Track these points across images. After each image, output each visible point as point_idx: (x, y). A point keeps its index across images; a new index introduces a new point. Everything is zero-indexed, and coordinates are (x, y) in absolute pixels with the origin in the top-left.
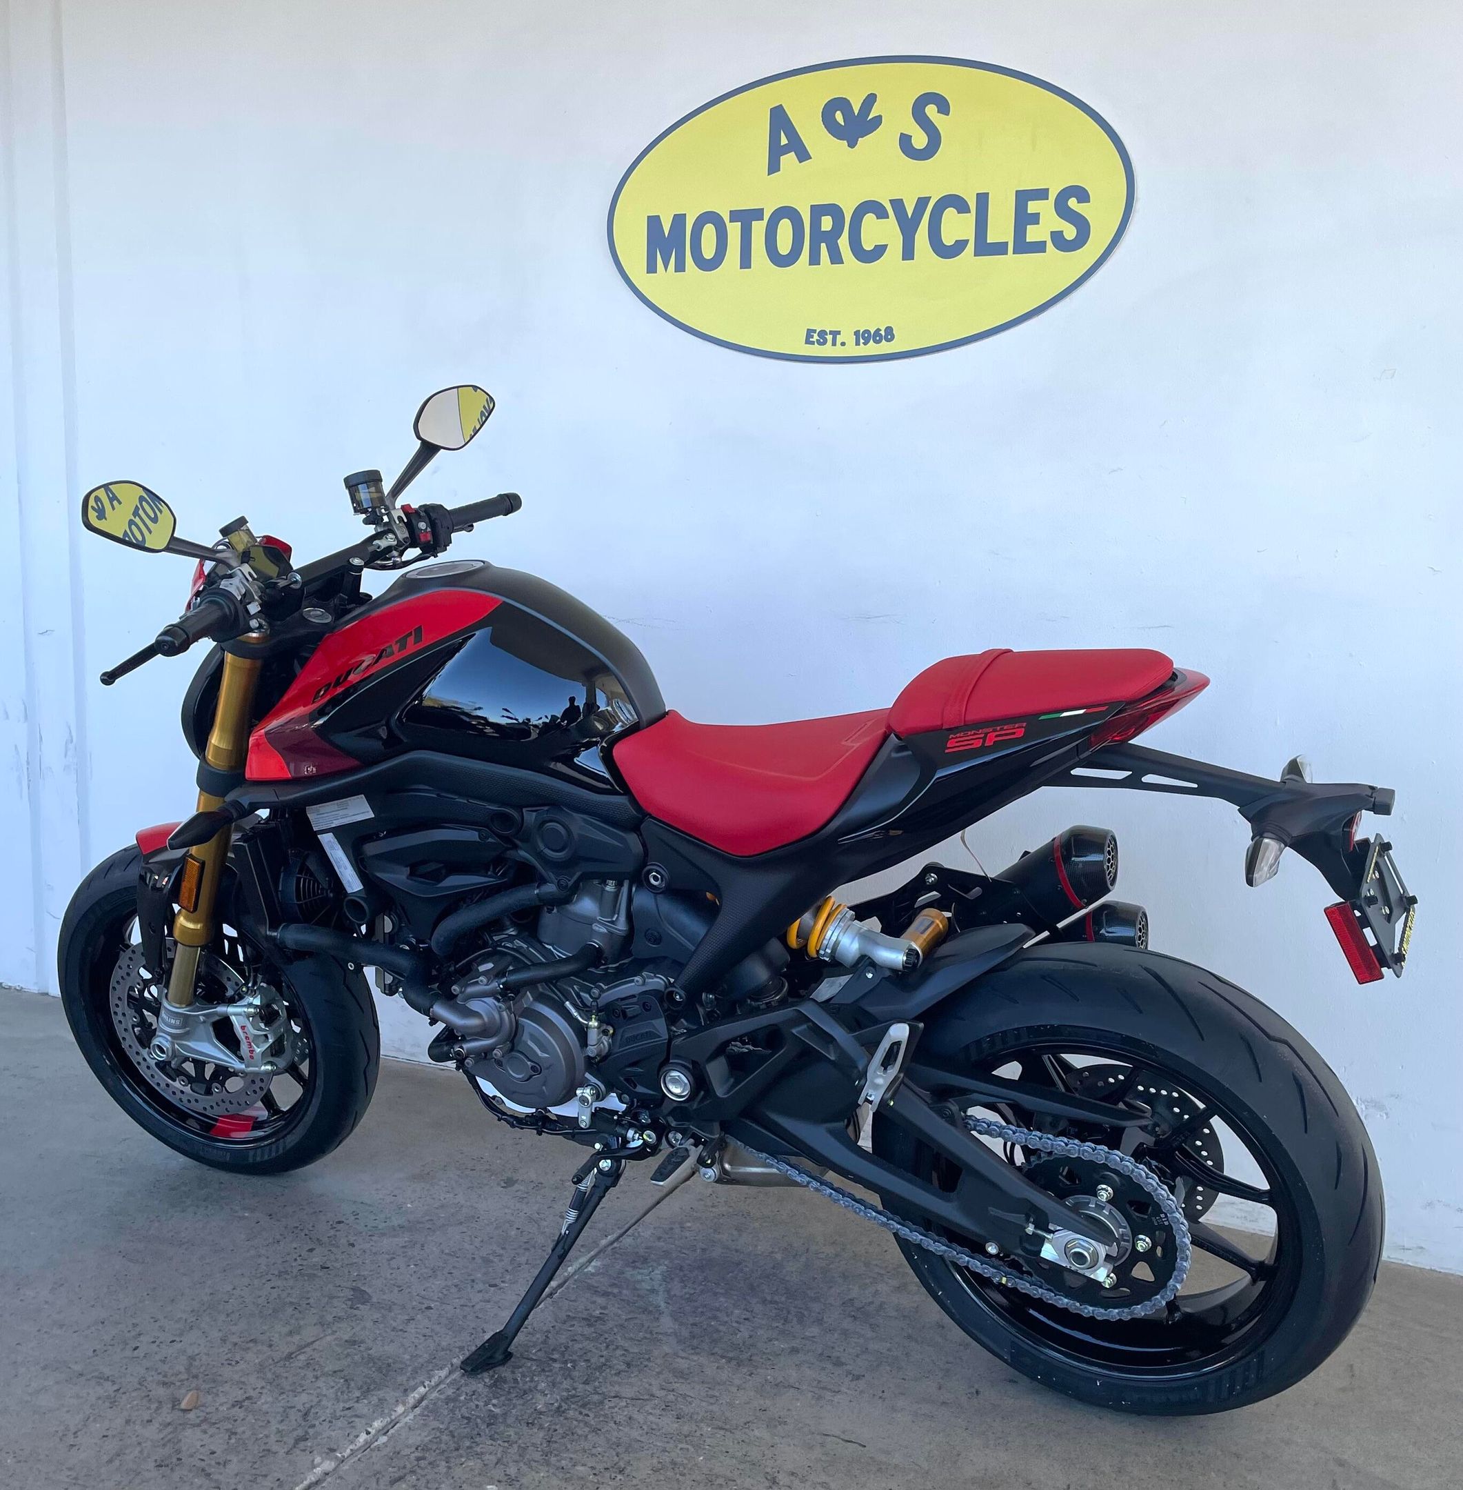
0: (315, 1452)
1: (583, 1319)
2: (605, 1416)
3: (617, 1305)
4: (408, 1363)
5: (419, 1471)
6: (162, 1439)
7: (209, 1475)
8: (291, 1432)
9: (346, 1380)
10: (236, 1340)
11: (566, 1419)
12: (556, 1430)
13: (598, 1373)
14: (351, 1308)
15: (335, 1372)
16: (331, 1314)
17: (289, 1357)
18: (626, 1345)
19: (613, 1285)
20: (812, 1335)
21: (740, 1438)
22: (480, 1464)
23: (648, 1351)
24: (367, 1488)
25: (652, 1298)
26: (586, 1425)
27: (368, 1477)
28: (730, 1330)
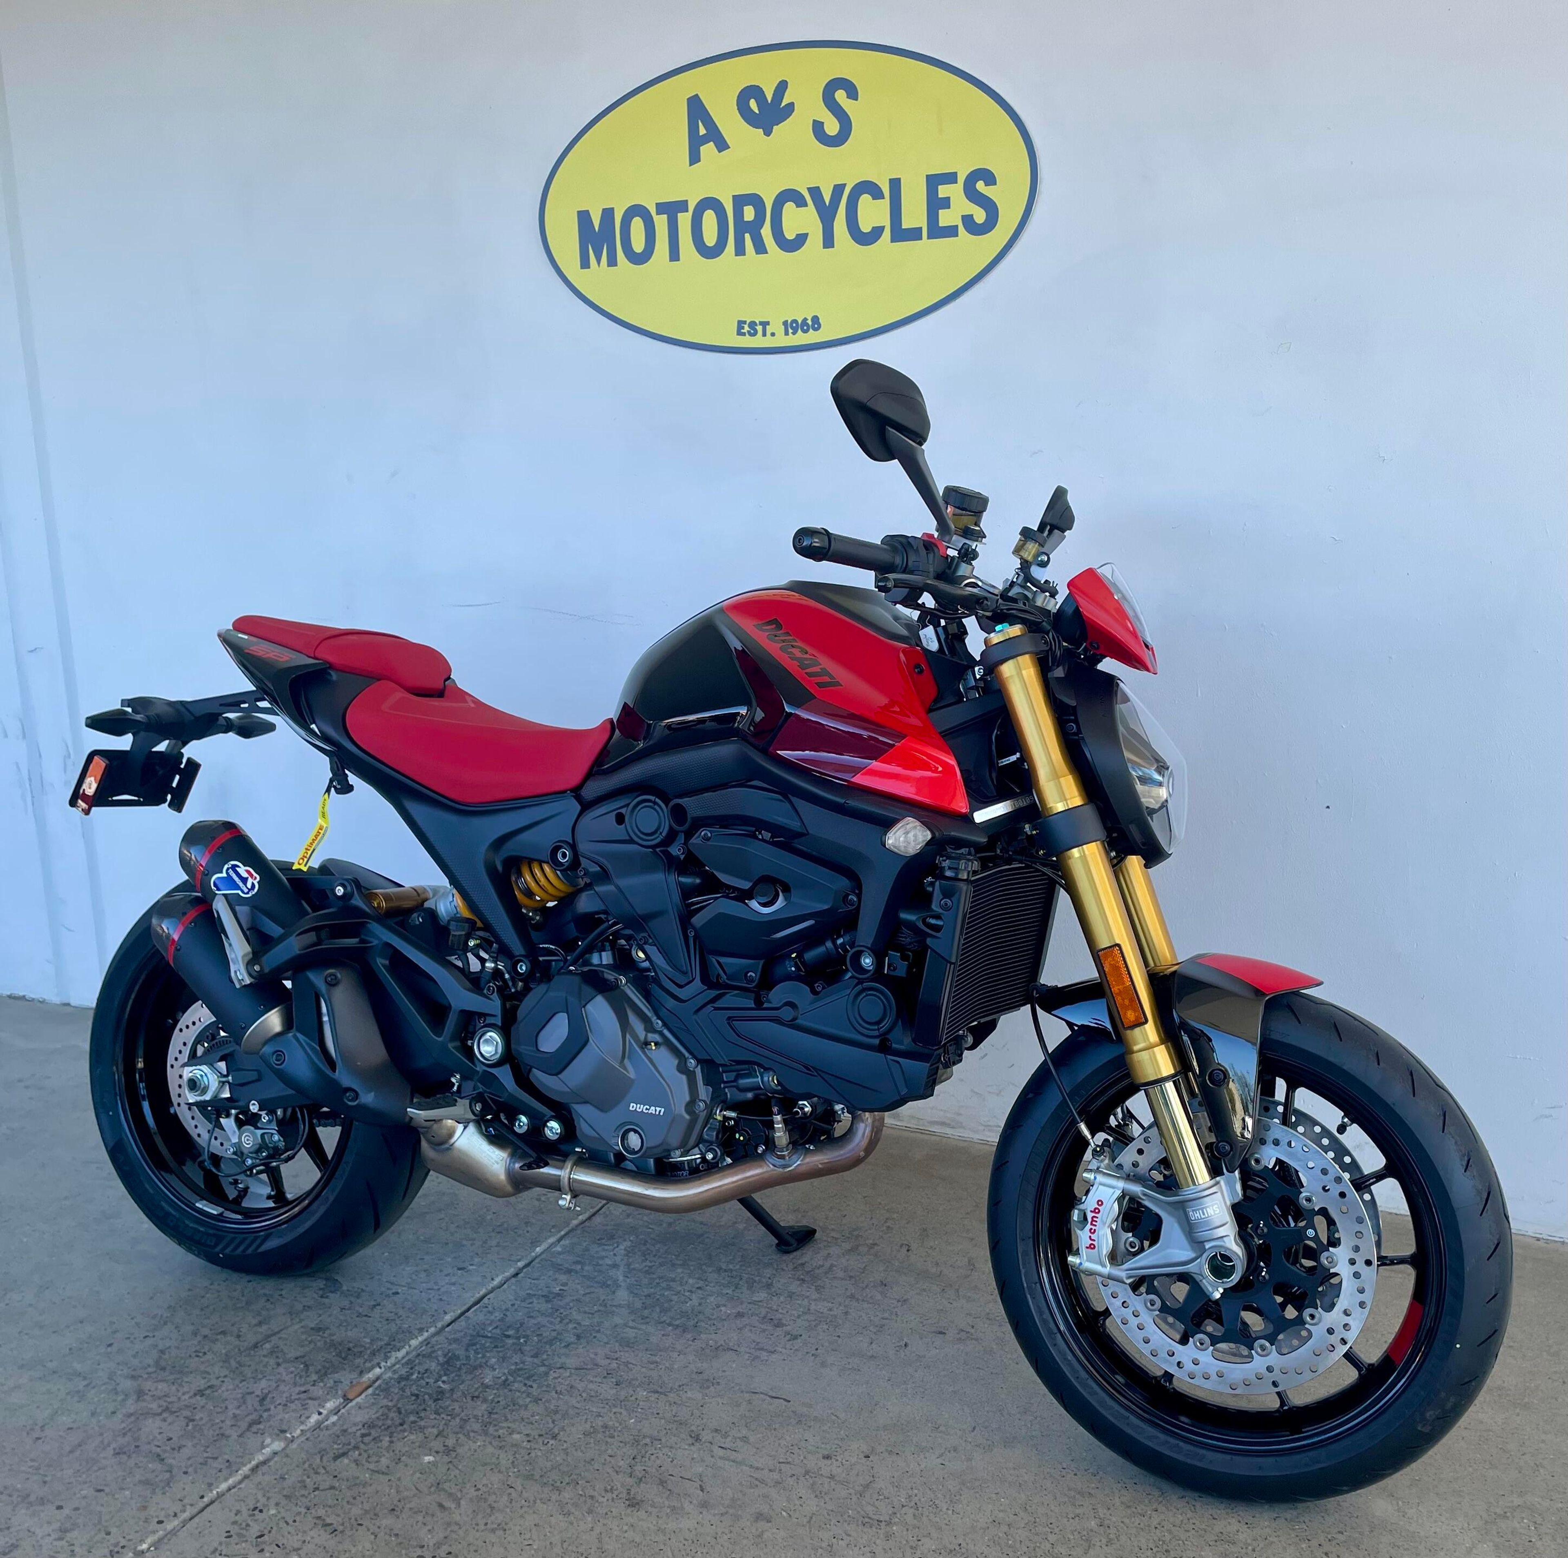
0: (266, 1434)
1: (543, 1296)
2: (548, 1386)
3: (577, 1281)
4: (367, 1346)
5: (362, 1446)
6: (124, 1428)
7: (163, 1460)
8: (246, 1416)
9: (306, 1366)
10: (205, 1331)
11: (511, 1390)
12: (499, 1402)
13: (548, 1347)
14: (322, 1297)
15: (297, 1358)
16: (301, 1302)
17: (256, 1346)
18: (578, 1317)
19: (578, 1262)
20: (760, 1299)
21: (672, 1400)
22: (421, 1435)
23: (599, 1324)
24: (310, 1465)
25: (612, 1273)
26: (529, 1395)
27: (316, 1454)
28: (683, 1298)
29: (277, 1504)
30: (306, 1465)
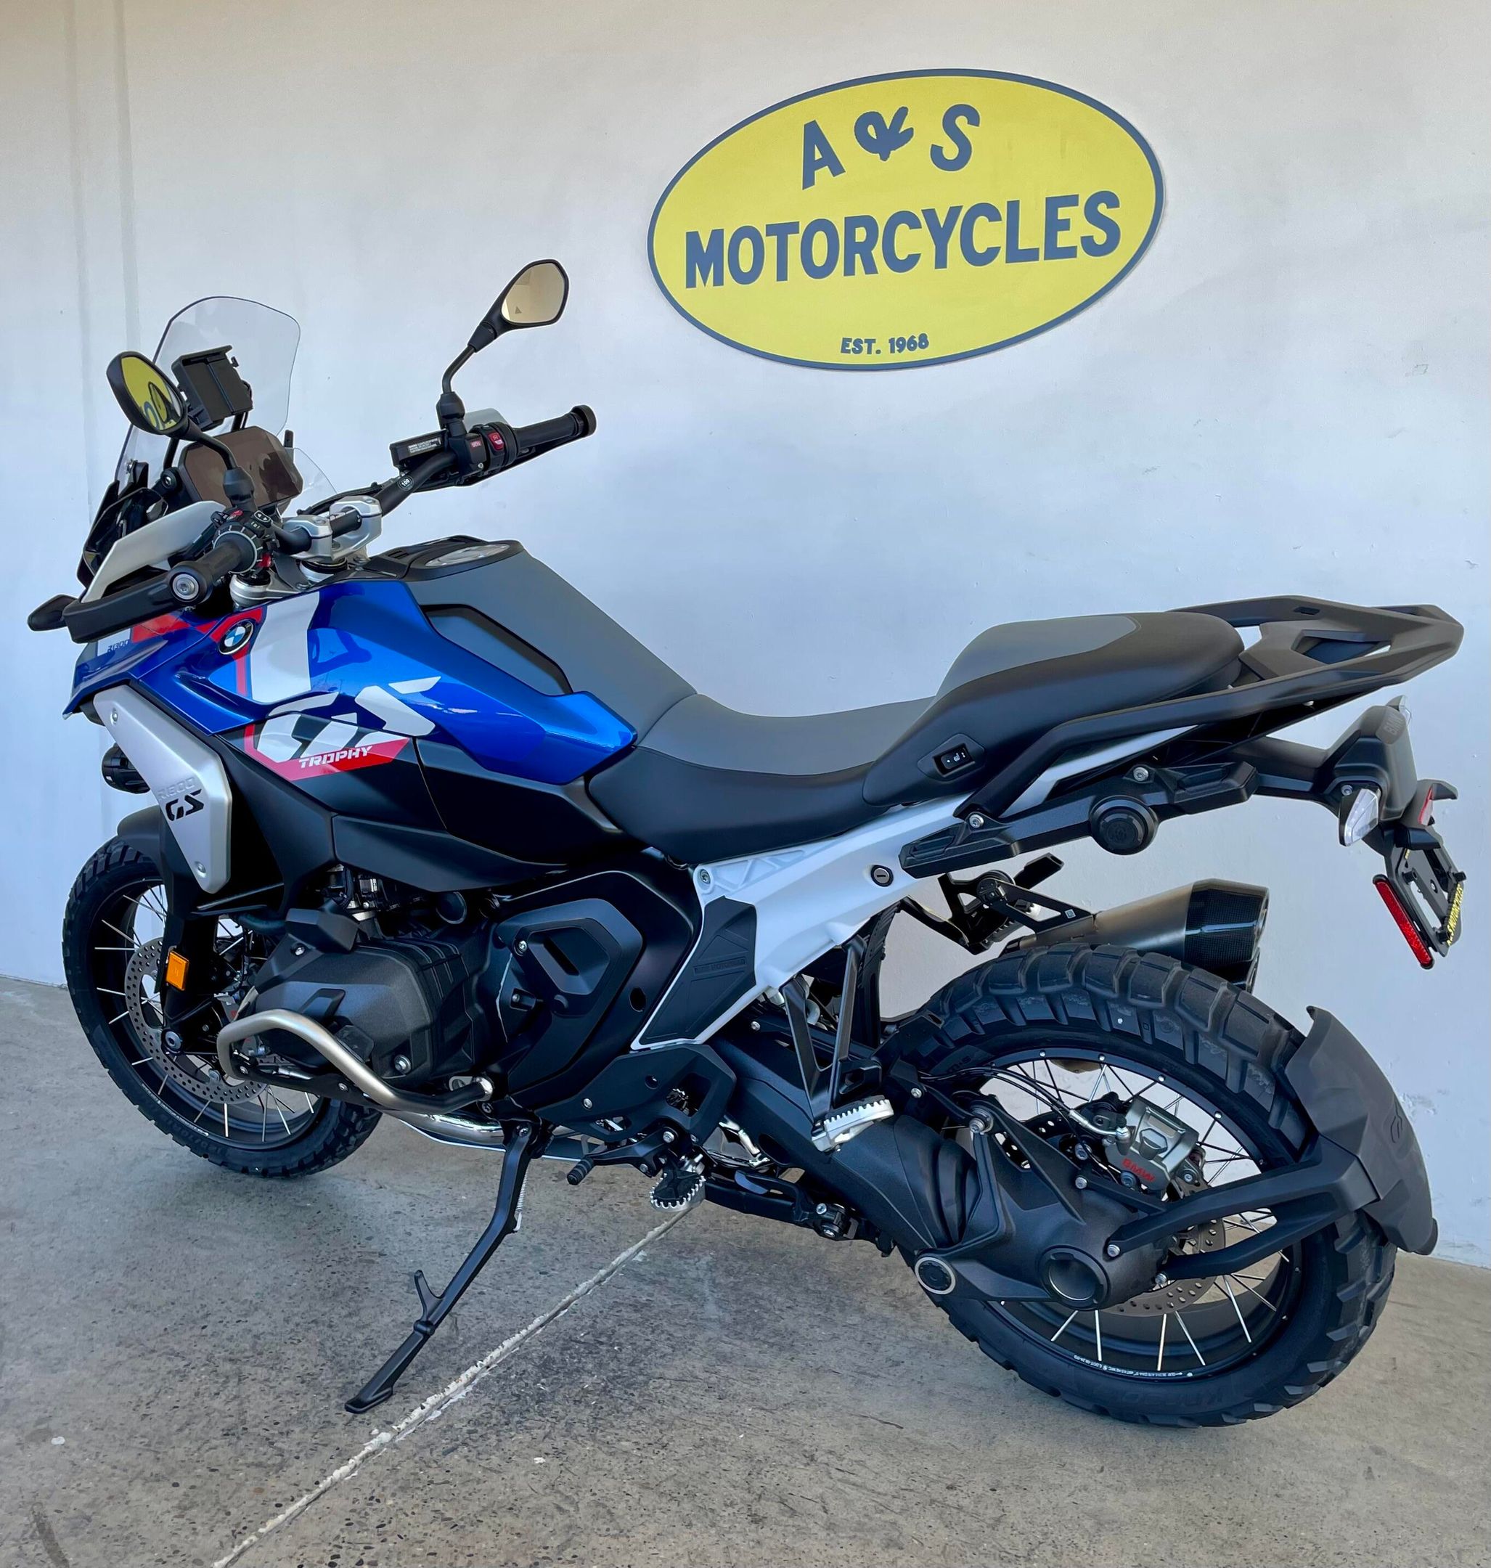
0: (372, 1426)
1: (630, 1305)
2: (650, 1395)
3: (663, 1292)
5: (471, 1443)
7: (273, 1443)
10: (297, 1319)
11: (612, 1397)
12: (602, 1407)
13: (643, 1356)
18: (672, 1330)
19: (660, 1274)
20: (854, 1322)
21: (780, 1419)
22: (528, 1438)
23: (693, 1336)
24: (421, 1458)
25: (697, 1286)
26: (631, 1403)
27: (422, 1448)
28: (773, 1318)
29: (394, 1495)
30: (417, 1458)
